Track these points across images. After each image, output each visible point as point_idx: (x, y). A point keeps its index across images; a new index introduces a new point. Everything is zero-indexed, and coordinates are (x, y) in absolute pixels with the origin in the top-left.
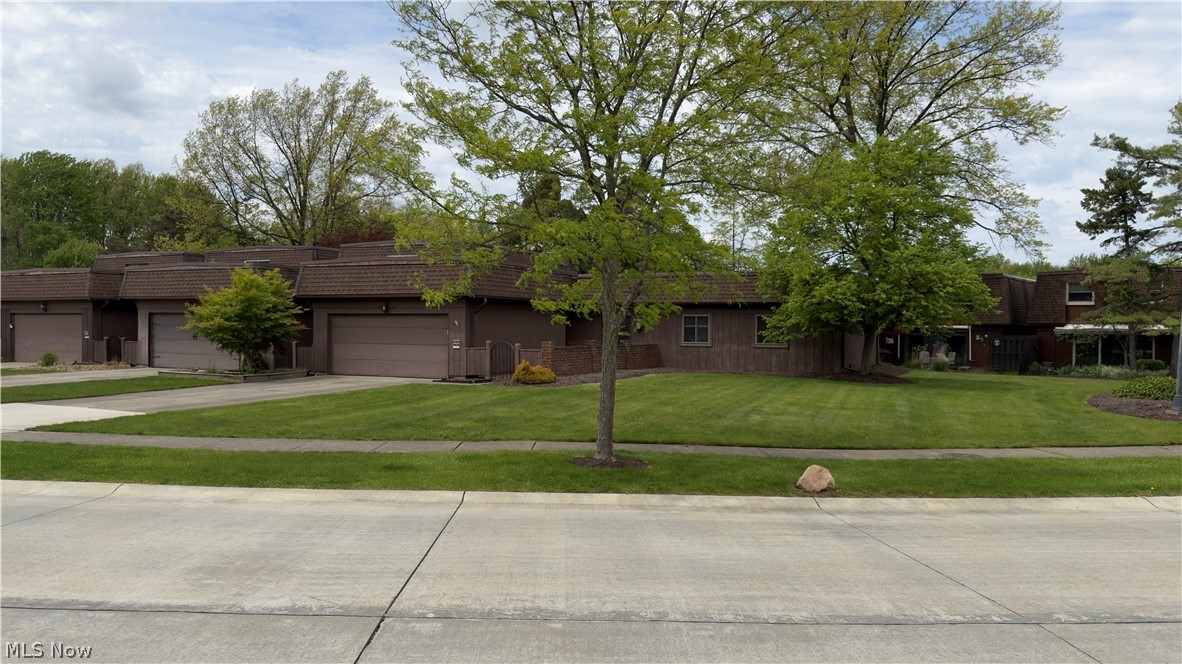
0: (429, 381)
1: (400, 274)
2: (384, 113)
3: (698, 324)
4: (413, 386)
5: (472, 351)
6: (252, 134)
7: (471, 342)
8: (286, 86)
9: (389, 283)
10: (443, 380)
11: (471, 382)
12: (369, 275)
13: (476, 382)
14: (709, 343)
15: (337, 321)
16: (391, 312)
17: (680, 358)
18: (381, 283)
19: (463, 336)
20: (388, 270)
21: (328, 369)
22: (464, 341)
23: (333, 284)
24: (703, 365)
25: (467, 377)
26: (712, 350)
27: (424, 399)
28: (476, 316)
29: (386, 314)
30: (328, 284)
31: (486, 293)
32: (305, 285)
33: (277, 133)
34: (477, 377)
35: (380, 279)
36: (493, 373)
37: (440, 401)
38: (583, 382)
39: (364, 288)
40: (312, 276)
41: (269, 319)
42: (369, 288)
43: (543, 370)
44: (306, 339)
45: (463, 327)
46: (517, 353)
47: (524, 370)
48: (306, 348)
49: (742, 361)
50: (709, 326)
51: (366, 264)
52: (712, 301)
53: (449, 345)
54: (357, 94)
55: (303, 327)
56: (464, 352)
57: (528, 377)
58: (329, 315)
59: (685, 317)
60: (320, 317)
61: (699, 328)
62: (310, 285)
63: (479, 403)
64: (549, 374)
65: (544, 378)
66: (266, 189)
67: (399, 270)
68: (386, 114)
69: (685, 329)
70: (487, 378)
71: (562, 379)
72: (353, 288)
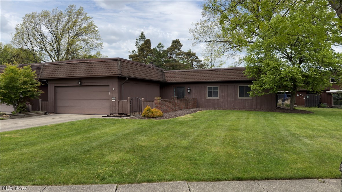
0: (100, 117)
1: (86, 67)
2: (88, 21)
3: (214, 90)
4: (91, 120)
5: (121, 102)
6: (40, 26)
7: (121, 98)
8: (53, 9)
9: (81, 71)
10: (108, 116)
11: (121, 117)
12: (72, 68)
13: (123, 117)
14: (218, 97)
15: (59, 89)
16: (82, 85)
17: (206, 104)
18: (77, 71)
19: (117, 95)
20: (81, 65)
21: (55, 111)
22: (117, 97)
23: (56, 72)
24: (216, 106)
25: (119, 114)
26: (220, 100)
27: (95, 129)
28: (123, 86)
29: (81, 86)
30: (54, 73)
31: (127, 75)
32: (43, 73)
33: (49, 26)
34: (123, 114)
35: (77, 69)
36: (131, 112)
37: (103, 131)
38: (176, 116)
39: (70, 74)
40: (47, 69)
41: (22, 88)
42: (72, 74)
43: (157, 110)
44: (45, 97)
45: (117, 91)
46: (142, 103)
47: (148, 111)
48: (45, 102)
49: (233, 105)
50: (218, 91)
51: (71, 62)
52: (220, 80)
53: (110, 99)
54: (79, 13)
55: (42, 92)
56: (117, 102)
57: (150, 114)
58: (55, 87)
59: (208, 87)
60: (51, 88)
61: (214, 92)
62: (46, 73)
63: (127, 132)
64: (159, 112)
65: (158, 115)
66: (44, 46)
67: (86, 65)
68: (89, 21)
69: (208, 92)
70: (128, 114)
71: (166, 115)
72: (65, 74)
